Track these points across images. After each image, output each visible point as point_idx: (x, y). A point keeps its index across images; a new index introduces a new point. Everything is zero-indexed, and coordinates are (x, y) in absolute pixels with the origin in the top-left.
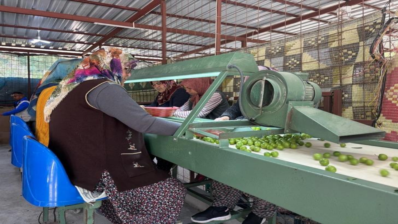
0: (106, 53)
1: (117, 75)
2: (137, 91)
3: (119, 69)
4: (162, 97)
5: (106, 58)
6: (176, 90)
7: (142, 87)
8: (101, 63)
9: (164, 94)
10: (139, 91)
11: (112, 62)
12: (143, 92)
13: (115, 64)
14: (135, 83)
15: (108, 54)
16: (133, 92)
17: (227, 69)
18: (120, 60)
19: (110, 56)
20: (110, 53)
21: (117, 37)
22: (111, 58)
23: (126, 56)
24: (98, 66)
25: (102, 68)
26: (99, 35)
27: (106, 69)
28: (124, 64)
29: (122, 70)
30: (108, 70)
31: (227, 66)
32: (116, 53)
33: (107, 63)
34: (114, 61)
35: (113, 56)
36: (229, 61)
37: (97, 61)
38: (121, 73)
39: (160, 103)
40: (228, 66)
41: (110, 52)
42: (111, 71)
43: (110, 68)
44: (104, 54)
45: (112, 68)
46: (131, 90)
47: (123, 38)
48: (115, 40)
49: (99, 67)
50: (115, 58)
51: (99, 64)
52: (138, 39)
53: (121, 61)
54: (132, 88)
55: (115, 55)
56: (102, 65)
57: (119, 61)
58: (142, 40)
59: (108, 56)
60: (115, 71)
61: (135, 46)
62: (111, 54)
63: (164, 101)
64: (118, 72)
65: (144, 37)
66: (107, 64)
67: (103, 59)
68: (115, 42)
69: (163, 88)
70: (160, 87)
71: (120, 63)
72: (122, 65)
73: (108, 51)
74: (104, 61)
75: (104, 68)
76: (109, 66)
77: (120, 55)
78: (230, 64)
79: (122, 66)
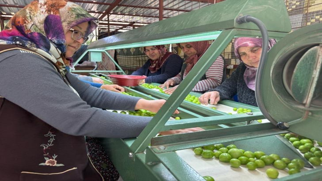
0: (39, 6)
1: (56, 42)
2: (137, 56)
3: (59, 32)
4: (155, 65)
5: (38, 14)
6: (169, 56)
7: (141, 53)
8: (28, 22)
9: (157, 62)
10: (138, 56)
11: (47, 21)
12: (142, 57)
13: (52, 24)
14: (135, 48)
15: (43, 7)
16: (134, 57)
17: (235, 24)
18: (60, 17)
19: (44, 10)
20: (45, 6)
21: (123, 6)
22: (46, 15)
23: (73, 11)
24: (23, 27)
25: (29, 30)
26: (106, 4)
27: (35, 32)
28: (68, 24)
29: (64, 34)
30: (39, 33)
31: (235, 20)
32: (55, 6)
33: (38, 22)
34: (51, 20)
35: (49, 11)
36: (239, 10)
37: (23, 19)
38: (63, 38)
39: (152, 71)
40: (237, 19)
41: (45, 4)
42: (44, 35)
43: (43, 30)
44: (36, 7)
45: (47, 31)
46: (132, 55)
47: (128, 6)
48: (121, 8)
49: (25, 28)
50: (52, 13)
51: (25, 23)
52: (142, 7)
53: (62, 20)
54: (132, 53)
55: (52, 9)
56: (29, 26)
57: (58, 18)
58: (145, 7)
59: (42, 10)
60: (52, 35)
61: (140, 14)
62: (47, 7)
63: (157, 69)
64: (57, 38)
65: (147, 5)
66: (38, 24)
67: (34, 15)
68: (121, 10)
69: (157, 54)
70: (154, 52)
71: (61, 23)
72: (64, 24)
73: (43, 3)
74: (35, 18)
75: (32, 31)
76: (42, 26)
77: (61, 10)
78: (241, 15)
79: (64, 27)
